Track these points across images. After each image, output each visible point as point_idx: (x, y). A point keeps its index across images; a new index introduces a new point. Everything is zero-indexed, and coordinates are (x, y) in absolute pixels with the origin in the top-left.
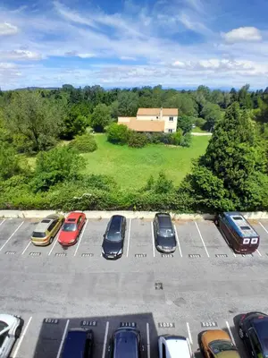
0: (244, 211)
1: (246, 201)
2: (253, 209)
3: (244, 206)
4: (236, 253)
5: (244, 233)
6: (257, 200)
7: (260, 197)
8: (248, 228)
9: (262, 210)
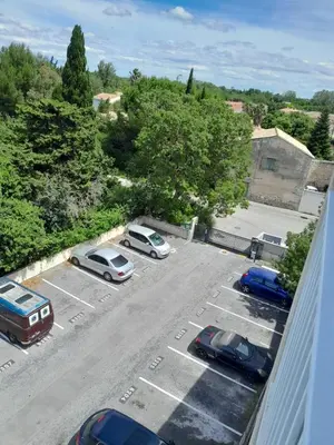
0: (12, 271)
1: (8, 253)
2: (25, 262)
3: (9, 263)
4: (25, 347)
5: (25, 308)
6: (25, 246)
7: (28, 239)
8: (29, 297)
9: (38, 258)
